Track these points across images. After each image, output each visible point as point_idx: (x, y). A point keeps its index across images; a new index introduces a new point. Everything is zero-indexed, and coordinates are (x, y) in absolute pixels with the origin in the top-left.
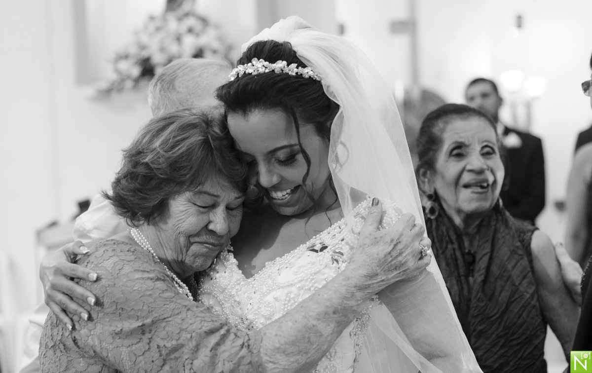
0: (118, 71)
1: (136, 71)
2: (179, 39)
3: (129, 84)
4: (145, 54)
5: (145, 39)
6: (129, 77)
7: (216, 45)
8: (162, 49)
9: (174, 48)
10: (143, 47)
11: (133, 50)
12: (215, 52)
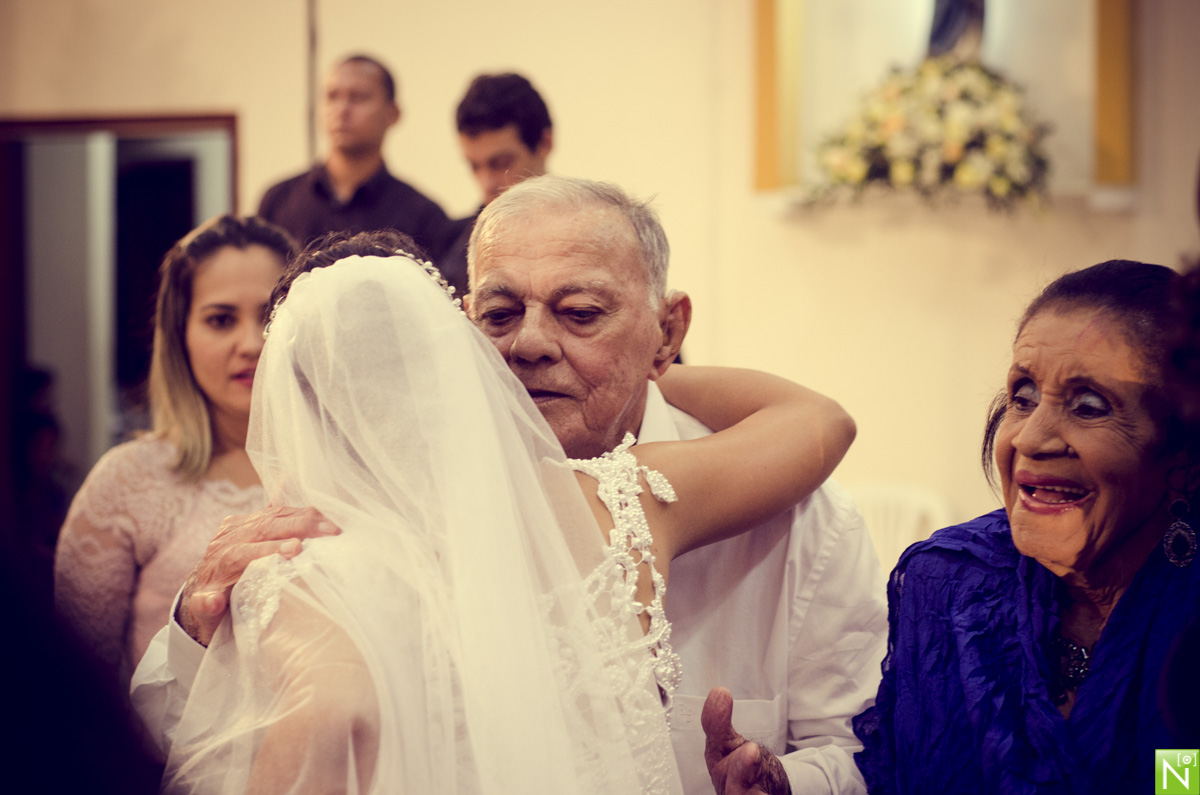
0: (825, 168)
1: (857, 169)
2: (941, 112)
3: (846, 194)
4: (875, 138)
5: (878, 110)
6: (843, 181)
7: (1012, 125)
8: (908, 130)
9: (930, 129)
10: (872, 124)
11: (857, 131)
12: (1008, 138)
